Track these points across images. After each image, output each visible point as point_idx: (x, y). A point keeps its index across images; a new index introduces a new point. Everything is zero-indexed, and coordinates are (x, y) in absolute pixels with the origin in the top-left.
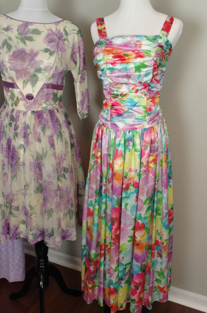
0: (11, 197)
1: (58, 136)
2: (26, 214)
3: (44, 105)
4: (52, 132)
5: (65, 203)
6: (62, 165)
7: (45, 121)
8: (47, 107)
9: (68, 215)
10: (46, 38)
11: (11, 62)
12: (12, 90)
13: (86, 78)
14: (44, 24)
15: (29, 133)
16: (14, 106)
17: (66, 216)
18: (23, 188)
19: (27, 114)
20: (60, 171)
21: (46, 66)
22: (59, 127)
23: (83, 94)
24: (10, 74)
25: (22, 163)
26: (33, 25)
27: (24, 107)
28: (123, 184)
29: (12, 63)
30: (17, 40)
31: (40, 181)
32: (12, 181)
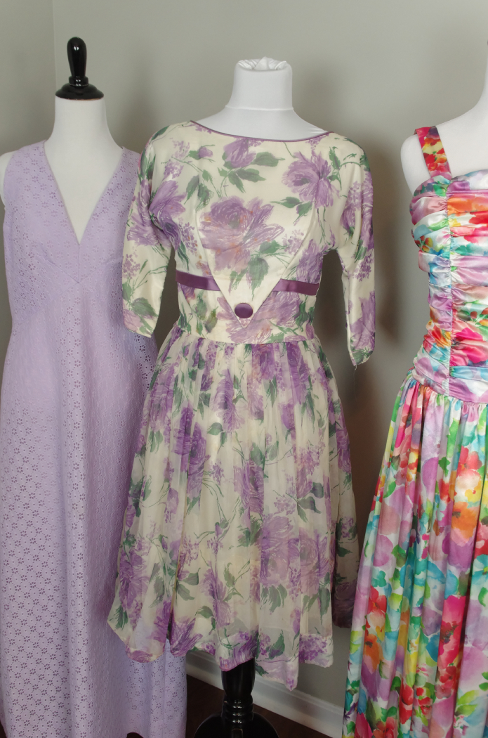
0: (182, 549)
1: (305, 405)
2: (215, 592)
3: (276, 331)
4: (291, 396)
5: (311, 572)
6: (308, 477)
7: (276, 370)
8: (283, 335)
9: (316, 601)
10: (289, 174)
11: (207, 228)
12: (202, 294)
13: (372, 266)
14: (284, 141)
15: (235, 397)
16: (204, 331)
17: (311, 604)
18: (212, 528)
19: (235, 351)
20: (308, 495)
21: (289, 238)
22: (307, 384)
23: (364, 304)
24: (200, 257)
25: (214, 467)
26: (259, 144)
27: (228, 335)
28: (476, 539)
29: (209, 231)
30: (223, 178)
31: (255, 515)
32: (187, 511)
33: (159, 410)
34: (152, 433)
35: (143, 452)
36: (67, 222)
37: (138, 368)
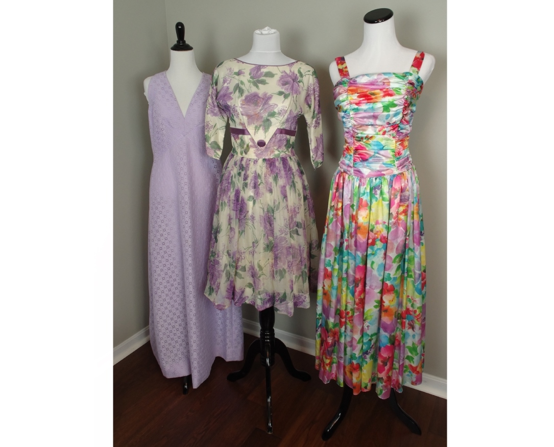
0: (237, 256)
1: (291, 186)
2: (253, 275)
3: (276, 152)
4: (285, 182)
5: (298, 264)
6: (294, 219)
7: (277, 170)
8: (280, 154)
9: (301, 278)
10: (279, 80)
11: (243, 106)
12: (242, 137)
13: (321, 122)
14: (277, 66)
15: (259, 183)
16: (244, 154)
17: (299, 279)
18: (251, 245)
19: (258, 162)
20: (294, 227)
21: (280, 109)
22: (292, 176)
23: (318, 140)
24: (241, 120)
25: (251, 216)
26: (266, 68)
27: (255, 155)
28: (368, 239)
29: (244, 108)
30: (250, 83)
31: (271, 238)
32: (239, 237)
33: (225, 191)
34: (222, 203)
35: (218, 212)
36: (178, 108)
37: (214, 176)
